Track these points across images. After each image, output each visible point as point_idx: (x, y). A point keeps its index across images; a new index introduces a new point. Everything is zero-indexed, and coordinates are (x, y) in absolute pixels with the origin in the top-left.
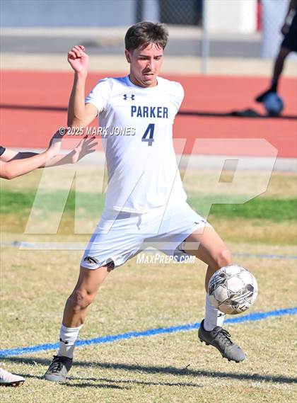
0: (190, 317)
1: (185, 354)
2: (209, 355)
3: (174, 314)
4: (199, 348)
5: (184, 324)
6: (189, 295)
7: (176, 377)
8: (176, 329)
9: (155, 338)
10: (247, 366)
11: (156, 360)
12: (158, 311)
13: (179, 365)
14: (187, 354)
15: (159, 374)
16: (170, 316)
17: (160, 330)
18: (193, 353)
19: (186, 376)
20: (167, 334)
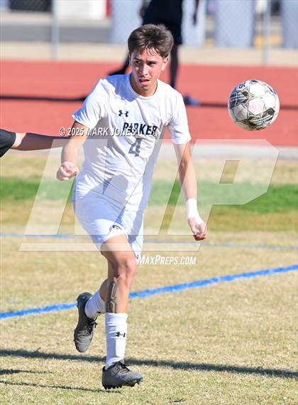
0: (42, 300)
1: (36, 337)
2: (59, 338)
3: (25, 298)
4: (50, 331)
5: (35, 307)
6: (40, 278)
7: (27, 359)
8: (26, 312)
9: (6, 322)
10: (98, 348)
11: (8, 343)
12: (9, 295)
13: (30, 348)
14: (38, 337)
15: (9, 357)
16: (21, 300)
17: (11, 313)
18: (45, 336)
19: (37, 359)
20: (18, 317)
